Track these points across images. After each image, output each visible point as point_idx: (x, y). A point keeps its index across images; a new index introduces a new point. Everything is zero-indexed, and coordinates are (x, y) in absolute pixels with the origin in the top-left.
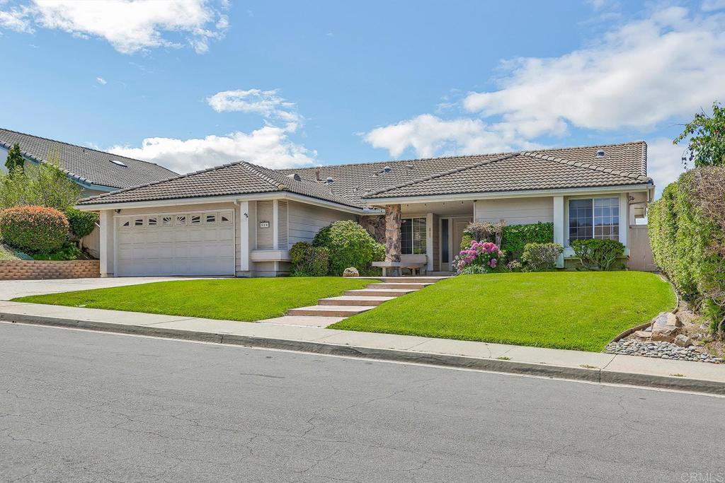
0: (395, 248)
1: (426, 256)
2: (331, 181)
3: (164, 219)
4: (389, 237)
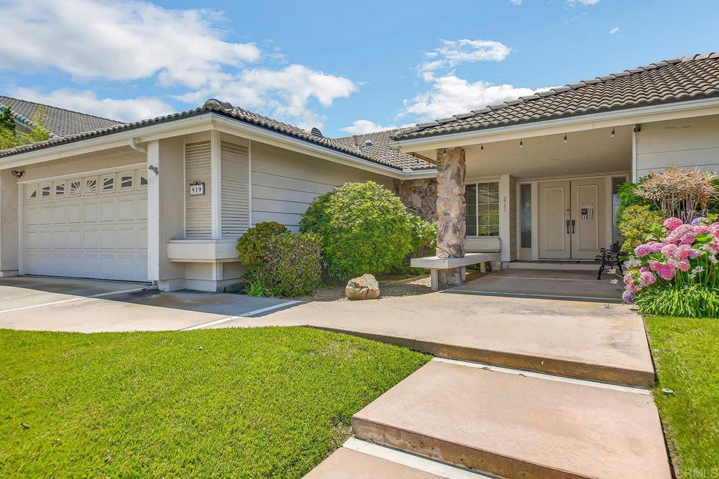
0: (455, 232)
1: (500, 239)
2: (370, 144)
3: (72, 185)
4: (442, 212)
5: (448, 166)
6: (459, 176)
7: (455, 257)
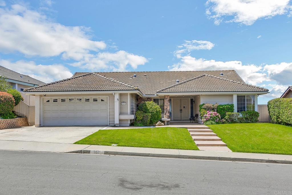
0: (168, 113)
3: (70, 99)
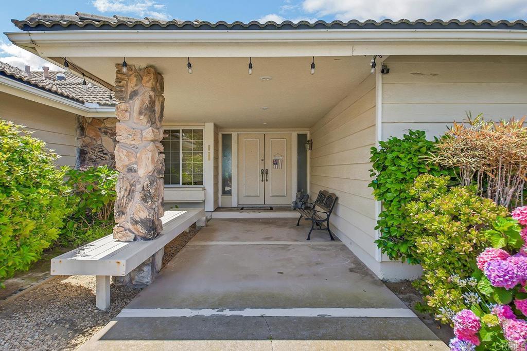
2: (62, 78)
4: (124, 166)
5: (134, 94)
6: (154, 112)
7: (145, 239)
